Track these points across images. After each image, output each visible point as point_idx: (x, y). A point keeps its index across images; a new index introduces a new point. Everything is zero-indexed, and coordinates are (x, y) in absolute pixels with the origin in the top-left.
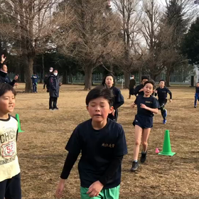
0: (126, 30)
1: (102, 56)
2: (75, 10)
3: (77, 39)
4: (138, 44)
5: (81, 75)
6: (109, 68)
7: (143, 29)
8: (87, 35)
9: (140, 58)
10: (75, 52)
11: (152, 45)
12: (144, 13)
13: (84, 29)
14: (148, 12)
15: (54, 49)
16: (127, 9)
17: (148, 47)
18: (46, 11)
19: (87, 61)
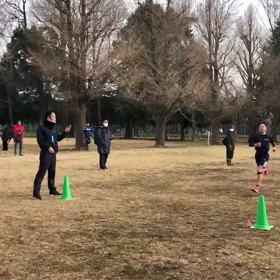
0: (214, 64)
1: (179, 100)
2: (142, 38)
3: (145, 77)
4: (231, 82)
5: (151, 127)
6: (189, 116)
7: (238, 62)
8: (159, 72)
9: (233, 102)
10: (142, 96)
11: (250, 84)
12: (238, 39)
13: (154, 63)
14: (244, 37)
15: (114, 92)
16: (215, 35)
17: (245, 87)
18: (103, 41)
19: (159, 107)
